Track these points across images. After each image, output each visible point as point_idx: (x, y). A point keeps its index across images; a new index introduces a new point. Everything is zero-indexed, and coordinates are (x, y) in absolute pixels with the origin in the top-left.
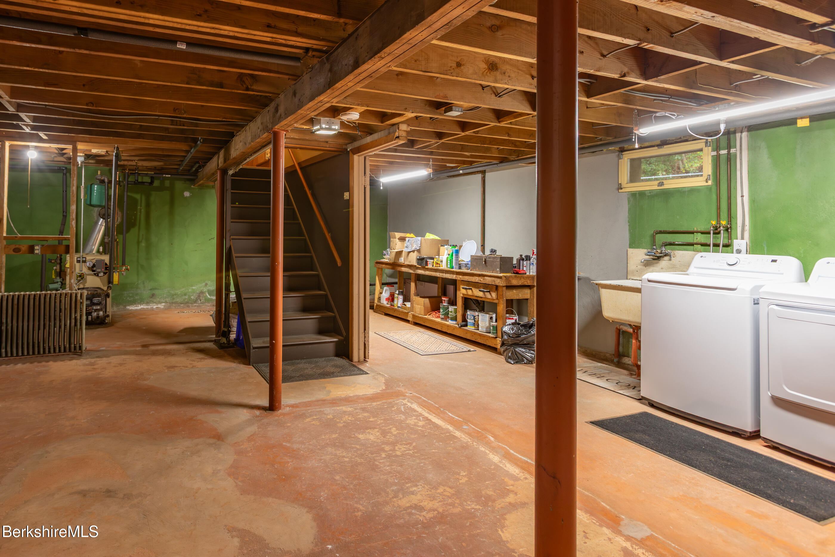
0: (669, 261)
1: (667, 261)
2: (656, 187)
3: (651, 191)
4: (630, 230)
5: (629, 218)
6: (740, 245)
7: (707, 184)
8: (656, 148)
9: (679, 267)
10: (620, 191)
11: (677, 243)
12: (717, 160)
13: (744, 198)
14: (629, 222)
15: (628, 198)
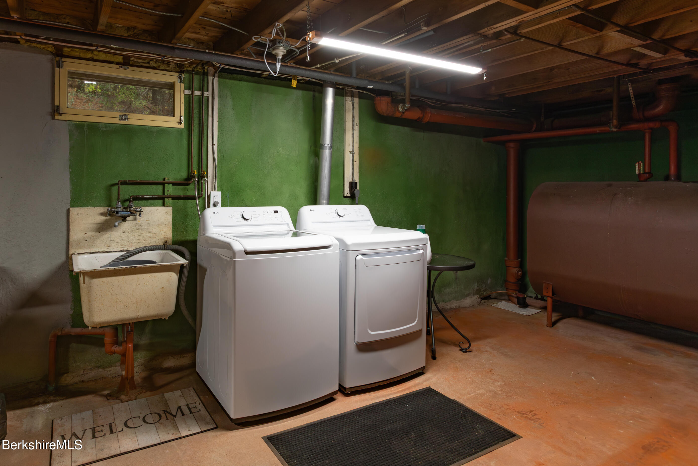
0: (134, 222)
1: (132, 222)
2: (117, 121)
3: (107, 125)
4: (71, 180)
5: (70, 160)
6: (216, 196)
7: (179, 126)
8: (118, 66)
9: (146, 227)
10: (57, 117)
11: (146, 196)
12: (189, 100)
13: (215, 146)
14: (70, 167)
15: (70, 131)
